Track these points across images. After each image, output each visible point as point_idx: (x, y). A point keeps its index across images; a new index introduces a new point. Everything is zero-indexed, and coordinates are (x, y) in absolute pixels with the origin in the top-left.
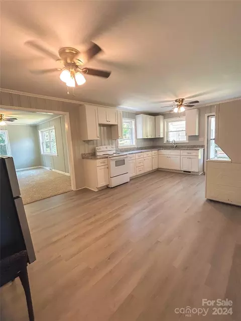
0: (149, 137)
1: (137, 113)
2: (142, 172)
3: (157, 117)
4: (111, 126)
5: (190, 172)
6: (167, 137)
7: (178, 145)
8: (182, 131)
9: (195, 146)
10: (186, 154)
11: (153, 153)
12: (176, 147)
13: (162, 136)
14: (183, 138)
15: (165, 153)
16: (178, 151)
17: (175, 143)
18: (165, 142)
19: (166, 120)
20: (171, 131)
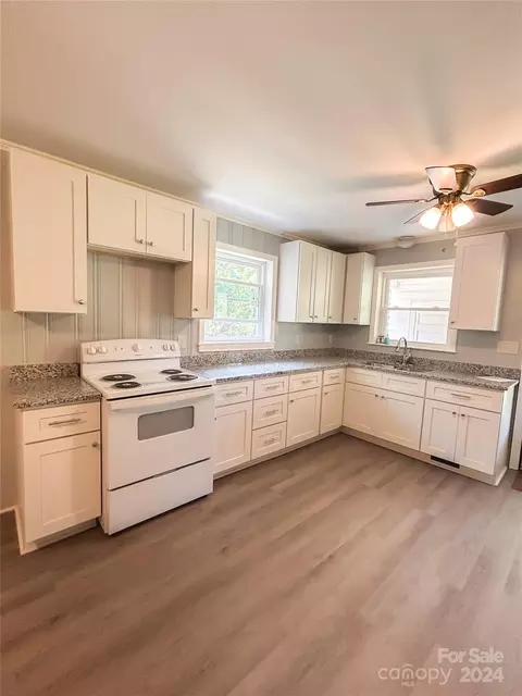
0: (322, 319)
1: (286, 238)
2: (278, 446)
3: (353, 257)
4: (172, 267)
5: (457, 466)
6: (380, 322)
7: (416, 355)
8: (436, 309)
9: (478, 370)
10: (447, 397)
11: (326, 376)
12: (409, 361)
13: (363, 320)
14: (435, 335)
15: (368, 381)
16: (416, 380)
17: (406, 349)
18: (373, 339)
19: (381, 270)
20: (396, 308)
